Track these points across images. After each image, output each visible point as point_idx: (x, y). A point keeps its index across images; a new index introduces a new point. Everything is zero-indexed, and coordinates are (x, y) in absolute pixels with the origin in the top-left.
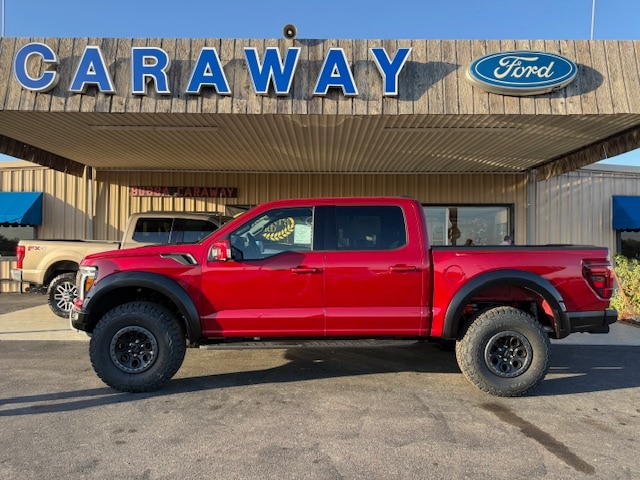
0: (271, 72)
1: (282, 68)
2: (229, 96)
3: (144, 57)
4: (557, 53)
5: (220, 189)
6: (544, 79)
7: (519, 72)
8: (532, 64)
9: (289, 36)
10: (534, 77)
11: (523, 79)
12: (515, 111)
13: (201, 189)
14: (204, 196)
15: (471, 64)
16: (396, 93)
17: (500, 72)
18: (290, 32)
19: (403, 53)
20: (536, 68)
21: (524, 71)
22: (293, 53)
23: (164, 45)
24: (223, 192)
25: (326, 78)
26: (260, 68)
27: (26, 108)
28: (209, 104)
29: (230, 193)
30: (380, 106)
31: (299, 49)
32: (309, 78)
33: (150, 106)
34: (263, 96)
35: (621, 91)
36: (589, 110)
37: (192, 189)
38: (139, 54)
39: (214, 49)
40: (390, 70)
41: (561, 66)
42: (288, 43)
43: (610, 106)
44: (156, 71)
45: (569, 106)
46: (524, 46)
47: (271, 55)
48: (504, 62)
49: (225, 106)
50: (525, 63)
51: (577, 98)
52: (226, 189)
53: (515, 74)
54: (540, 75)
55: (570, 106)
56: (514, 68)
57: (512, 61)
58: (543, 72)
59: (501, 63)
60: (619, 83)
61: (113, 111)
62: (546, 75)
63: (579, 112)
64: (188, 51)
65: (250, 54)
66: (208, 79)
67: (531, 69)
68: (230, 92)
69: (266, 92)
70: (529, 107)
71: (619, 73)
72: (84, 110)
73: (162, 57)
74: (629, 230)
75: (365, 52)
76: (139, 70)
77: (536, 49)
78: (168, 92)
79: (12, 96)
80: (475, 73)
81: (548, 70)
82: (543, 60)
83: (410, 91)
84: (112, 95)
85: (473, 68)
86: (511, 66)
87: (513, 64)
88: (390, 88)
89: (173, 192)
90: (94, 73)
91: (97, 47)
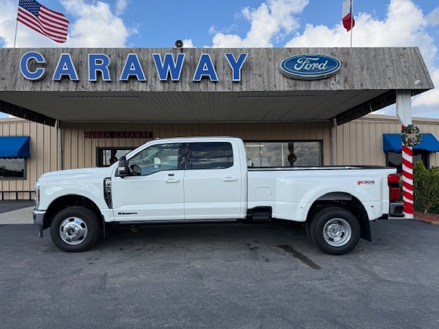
0: (169, 68)
1: (175, 65)
2: (145, 81)
3: (96, 59)
4: (330, 55)
5: (142, 133)
6: (323, 70)
7: (308, 67)
8: (316, 62)
9: (179, 46)
10: (316, 69)
11: (311, 70)
13: (130, 133)
14: (132, 137)
16: (240, 80)
17: (297, 67)
18: (179, 44)
19: (243, 56)
20: (318, 64)
21: (311, 66)
22: (181, 57)
23: (107, 53)
24: (144, 135)
25: (200, 71)
26: (163, 65)
28: (133, 86)
29: (148, 135)
30: (231, 87)
31: (185, 54)
32: (190, 71)
33: (99, 87)
34: (164, 81)
37: (124, 133)
38: (92, 57)
39: (136, 54)
40: (236, 66)
41: (332, 63)
42: (178, 51)
44: (103, 67)
45: (338, 85)
47: (169, 57)
48: (300, 61)
49: (141, 88)
50: (312, 62)
52: (145, 133)
53: (306, 67)
54: (320, 68)
56: (305, 64)
57: (304, 60)
58: (322, 66)
59: (298, 61)
60: (365, 72)
61: (78, 90)
62: (323, 68)
64: (121, 56)
65: (157, 57)
66: (133, 72)
67: (315, 65)
69: (166, 79)
71: (364, 67)
73: (106, 60)
75: (222, 56)
76: (93, 67)
78: (110, 80)
79: (19, 82)
80: (284, 68)
81: (324, 65)
82: (322, 60)
83: (248, 78)
85: (283, 65)
87: (305, 62)
88: (236, 77)
89: (112, 135)
90: (67, 69)
91: (68, 54)
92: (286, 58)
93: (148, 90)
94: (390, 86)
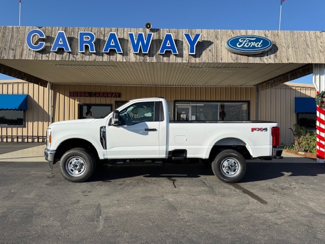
0: (140, 44)
1: (145, 42)
2: (121, 54)
3: (84, 36)
4: (264, 36)
5: (113, 93)
6: (258, 48)
8: (253, 41)
9: (148, 28)
10: (254, 47)
11: (249, 48)
12: (246, 62)
13: (104, 93)
14: (105, 97)
15: (227, 41)
16: (194, 53)
17: (239, 45)
18: (148, 26)
19: (197, 36)
20: (255, 43)
21: (250, 44)
22: (150, 35)
23: (93, 31)
24: (114, 95)
25: (164, 47)
26: (136, 42)
27: (31, 58)
28: (113, 58)
29: (117, 95)
30: (188, 59)
31: (153, 33)
32: (157, 46)
33: (87, 58)
34: (136, 54)
35: (291, 53)
36: (277, 62)
37: (99, 93)
38: (82, 35)
39: (115, 33)
40: (192, 43)
41: (266, 42)
42: (148, 31)
43: (286, 60)
44: (90, 42)
45: (269, 60)
46: (250, 32)
48: (241, 40)
49: (120, 58)
50: (250, 41)
51: (272, 56)
52: (115, 93)
53: (246, 45)
54: (256, 46)
56: (245, 43)
57: (244, 40)
58: (258, 45)
59: (240, 41)
60: (290, 49)
61: (70, 60)
62: (259, 46)
63: (273, 62)
64: (103, 33)
65: (131, 35)
66: (113, 46)
67: (253, 44)
68: (122, 52)
69: (138, 52)
70: (252, 60)
71: (290, 46)
72: (57, 59)
73: (92, 36)
74: (303, 113)
75: (181, 35)
76: (82, 42)
77: (255, 34)
78: (95, 52)
79: (25, 52)
81: (260, 44)
82: (258, 39)
84: (70, 53)
86: (244, 42)
88: (192, 51)
89: (90, 94)
90: (62, 43)
91: (64, 32)
92: (230, 38)
93: (125, 61)
94: (310, 61)
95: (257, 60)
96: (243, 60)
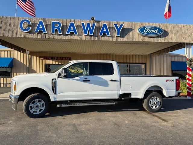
0: (88, 29)
1: (91, 28)
2: (77, 35)
3: (55, 24)
4: (159, 27)
6: (156, 33)
7: (150, 31)
8: (153, 29)
9: (92, 20)
10: (153, 33)
11: (151, 33)
12: (149, 41)
14: (61, 60)
16: (120, 36)
17: (145, 31)
19: (122, 25)
21: (151, 31)
22: (94, 24)
23: (60, 21)
24: (66, 59)
25: (102, 31)
26: (86, 28)
27: (22, 36)
28: (72, 37)
29: (69, 59)
30: (116, 39)
31: (96, 23)
32: (98, 31)
33: (56, 37)
34: (86, 35)
35: (174, 37)
36: (166, 41)
38: (54, 23)
39: (73, 22)
40: (118, 30)
41: (160, 30)
43: (171, 40)
44: (58, 28)
46: (151, 24)
47: (88, 24)
48: (146, 28)
49: (76, 37)
50: (151, 29)
51: (163, 38)
53: (149, 32)
54: (155, 32)
55: (162, 40)
56: (149, 30)
57: (148, 28)
59: (145, 29)
60: (173, 35)
61: (46, 38)
62: (156, 32)
63: (164, 42)
64: (66, 22)
65: (83, 24)
66: (72, 30)
67: (153, 31)
70: (152, 40)
71: (173, 32)
72: (38, 37)
73: (60, 24)
74: (176, 71)
75: (112, 25)
76: (54, 27)
77: (154, 25)
78: (61, 33)
79: (18, 33)
80: (139, 31)
81: (157, 31)
82: (156, 28)
83: (123, 35)
84: (46, 34)
85: (139, 30)
86: (148, 30)
87: (148, 29)
88: (118, 34)
90: (41, 28)
91: (42, 21)
92: (140, 27)
93: (79, 39)
94: (184, 41)
95: (155, 40)
96: (147, 40)
